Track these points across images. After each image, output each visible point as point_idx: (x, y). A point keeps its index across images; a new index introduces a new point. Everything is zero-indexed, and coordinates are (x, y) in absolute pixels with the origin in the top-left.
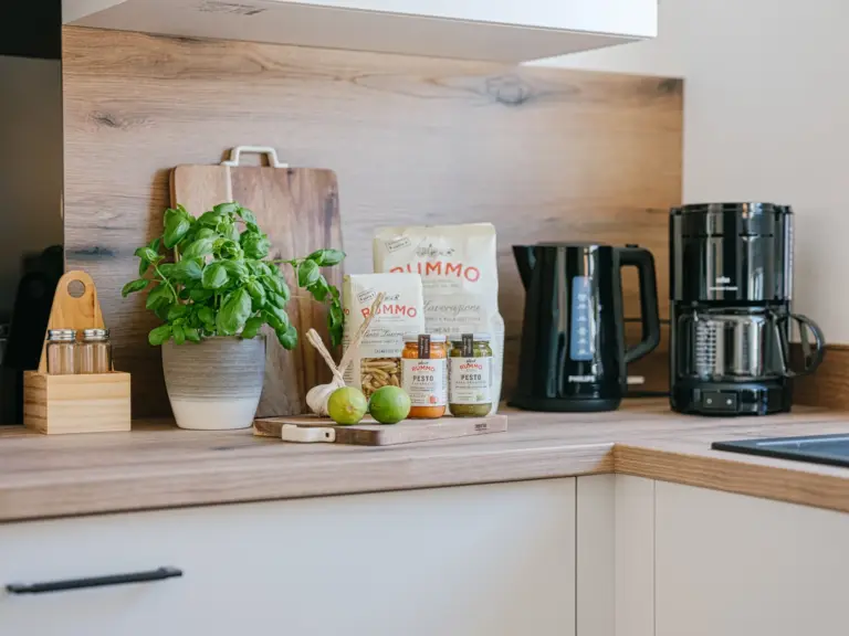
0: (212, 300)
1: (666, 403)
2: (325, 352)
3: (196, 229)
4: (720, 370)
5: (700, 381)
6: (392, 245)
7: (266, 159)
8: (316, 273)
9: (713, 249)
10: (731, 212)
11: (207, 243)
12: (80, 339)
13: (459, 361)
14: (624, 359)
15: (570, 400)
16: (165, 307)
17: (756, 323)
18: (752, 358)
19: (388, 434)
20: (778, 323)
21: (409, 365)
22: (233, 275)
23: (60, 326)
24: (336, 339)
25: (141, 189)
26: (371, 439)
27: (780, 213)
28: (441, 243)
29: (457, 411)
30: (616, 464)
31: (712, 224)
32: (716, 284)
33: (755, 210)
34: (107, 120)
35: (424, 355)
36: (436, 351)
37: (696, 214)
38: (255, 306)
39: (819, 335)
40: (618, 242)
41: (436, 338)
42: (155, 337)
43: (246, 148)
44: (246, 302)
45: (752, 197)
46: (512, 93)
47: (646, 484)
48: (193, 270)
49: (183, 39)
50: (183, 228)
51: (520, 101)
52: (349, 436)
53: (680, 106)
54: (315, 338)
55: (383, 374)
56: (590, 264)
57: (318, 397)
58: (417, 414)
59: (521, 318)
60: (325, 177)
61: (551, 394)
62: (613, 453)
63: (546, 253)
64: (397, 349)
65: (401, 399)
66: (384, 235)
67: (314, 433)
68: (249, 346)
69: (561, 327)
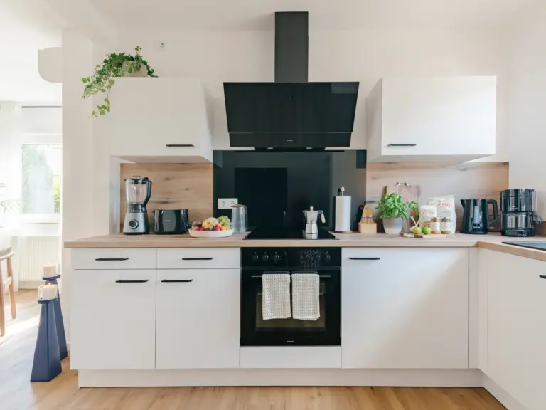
0: (391, 211)
1: (500, 233)
2: (414, 221)
3: (389, 197)
4: (514, 226)
5: (508, 229)
6: (430, 200)
7: (405, 184)
8: (413, 205)
9: (512, 200)
10: (516, 191)
11: (390, 200)
12: (368, 217)
13: (443, 223)
14: (489, 223)
15: (474, 232)
16: (383, 211)
17: (524, 216)
18: (522, 224)
19: (425, 236)
20: (530, 216)
21: (432, 223)
22: (394, 206)
23: (364, 215)
24: (417, 218)
25: (381, 190)
26: (421, 237)
27: (531, 191)
28: (442, 200)
29: (443, 233)
30: (478, 245)
31: (512, 194)
32: (512, 207)
33: (524, 191)
34: (375, 178)
35: (435, 221)
36: (437, 220)
37: (507, 192)
38: (399, 211)
39: (541, 219)
40: (487, 198)
41: (438, 218)
42: (381, 217)
43: (401, 182)
44: (397, 211)
45: (523, 187)
46: (462, 168)
47: (486, 250)
48: (388, 205)
49: (389, 163)
50: (386, 197)
51: (464, 170)
52: (417, 236)
53: (508, 168)
54: (412, 218)
55: (427, 224)
56: (479, 203)
57: (412, 229)
58: (432, 233)
59: (462, 215)
60: (418, 187)
61: (469, 230)
62: (478, 243)
63: (469, 201)
64: (429, 220)
65: (429, 230)
66: (429, 198)
67: (410, 235)
68: (400, 219)
69: (472, 216)
